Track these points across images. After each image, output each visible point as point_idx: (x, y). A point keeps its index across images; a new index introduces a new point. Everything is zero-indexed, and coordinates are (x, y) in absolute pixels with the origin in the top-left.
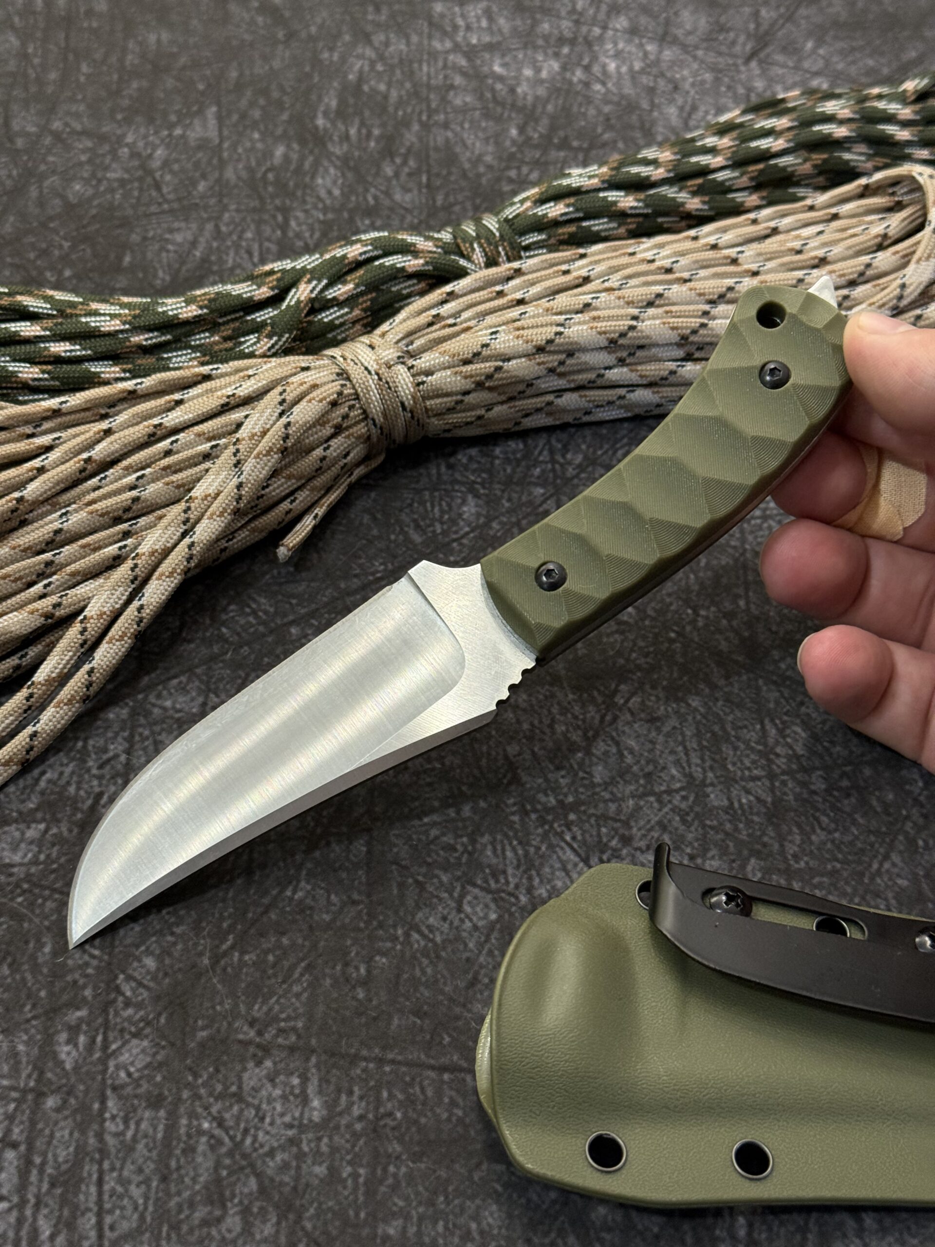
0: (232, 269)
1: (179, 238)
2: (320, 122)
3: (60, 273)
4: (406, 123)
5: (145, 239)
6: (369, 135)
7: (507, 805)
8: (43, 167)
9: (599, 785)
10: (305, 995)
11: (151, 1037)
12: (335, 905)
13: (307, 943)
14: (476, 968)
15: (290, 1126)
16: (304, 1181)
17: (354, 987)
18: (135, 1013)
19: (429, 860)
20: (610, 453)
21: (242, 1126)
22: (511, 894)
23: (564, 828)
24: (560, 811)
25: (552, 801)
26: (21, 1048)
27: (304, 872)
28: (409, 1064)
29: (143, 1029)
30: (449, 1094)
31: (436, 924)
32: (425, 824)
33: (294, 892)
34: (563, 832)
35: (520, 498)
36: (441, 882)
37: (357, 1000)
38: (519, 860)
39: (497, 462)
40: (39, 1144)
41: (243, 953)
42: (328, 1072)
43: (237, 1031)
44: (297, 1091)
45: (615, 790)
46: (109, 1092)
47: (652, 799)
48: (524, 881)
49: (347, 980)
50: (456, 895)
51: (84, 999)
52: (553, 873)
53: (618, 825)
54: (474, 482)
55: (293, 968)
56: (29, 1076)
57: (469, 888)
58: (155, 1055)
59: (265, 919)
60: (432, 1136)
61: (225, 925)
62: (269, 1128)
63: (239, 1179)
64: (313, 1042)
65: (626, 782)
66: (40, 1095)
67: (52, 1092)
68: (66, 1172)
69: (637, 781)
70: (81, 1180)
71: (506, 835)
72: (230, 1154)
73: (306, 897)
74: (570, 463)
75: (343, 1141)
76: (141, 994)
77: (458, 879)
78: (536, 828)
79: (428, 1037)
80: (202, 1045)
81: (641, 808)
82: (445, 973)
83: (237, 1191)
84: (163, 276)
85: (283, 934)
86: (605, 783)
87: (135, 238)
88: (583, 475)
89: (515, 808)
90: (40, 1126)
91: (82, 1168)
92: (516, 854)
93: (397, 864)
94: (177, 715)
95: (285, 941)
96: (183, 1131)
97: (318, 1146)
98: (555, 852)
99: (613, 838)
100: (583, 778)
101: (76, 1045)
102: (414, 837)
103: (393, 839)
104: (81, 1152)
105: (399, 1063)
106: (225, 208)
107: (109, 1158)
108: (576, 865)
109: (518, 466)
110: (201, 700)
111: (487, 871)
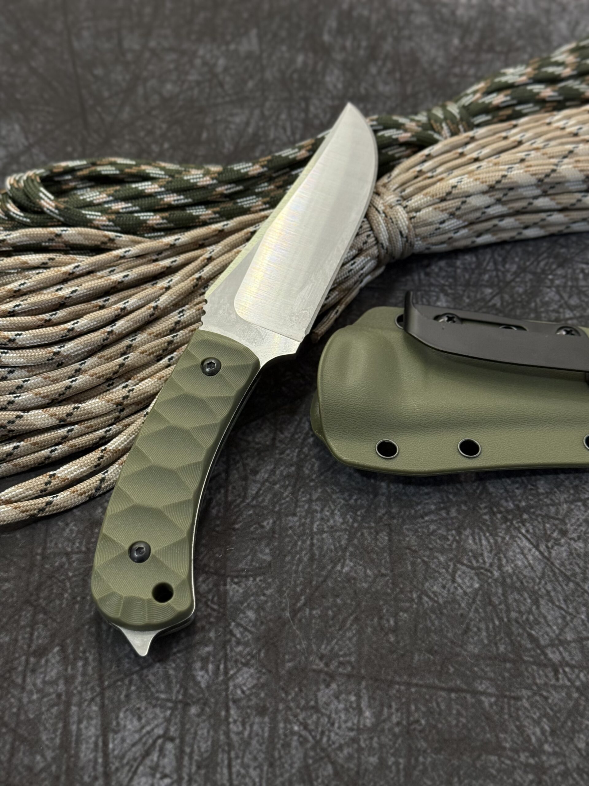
0: (273, 141)
1: (237, 120)
2: (326, 38)
3: (161, 145)
4: (383, 37)
5: (215, 121)
6: (359, 47)
7: (481, 509)
8: (145, 74)
9: (543, 494)
10: (355, 639)
11: (255, 667)
12: (370, 577)
13: (354, 603)
14: (467, 621)
15: (351, 729)
16: (363, 767)
17: (387, 634)
18: (244, 650)
19: (431, 546)
20: (535, 263)
21: (320, 729)
22: (487, 570)
23: (520, 524)
24: (517, 512)
25: (511, 505)
26: (171, 672)
27: (348, 554)
28: (428, 687)
29: (250, 660)
30: (456, 708)
31: (438, 591)
32: (427, 521)
33: (343, 567)
34: (519, 527)
35: (475, 296)
36: (440, 562)
37: (390, 643)
38: (491, 547)
39: (459, 271)
40: (188, 738)
41: (312, 609)
42: (374, 692)
43: (311, 663)
44: (354, 705)
45: (554, 498)
46: (231, 704)
47: (579, 504)
48: (496, 561)
49: (382, 629)
50: (450, 570)
51: (210, 639)
52: (515, 556)
53: (556, 522)
54: (444, 285)
55: (345, 620)
56: (178, 692)
57: (459, 566)
58: (258, 679)
59: (325, 586)
60: (447, 736)
61: (298, 589)
62: (338, 731)
63: (320, 766)
64: (363, 671)
65: (560, 491)
66: (186, 705)
67: (194, 703)
68: (207, 759)
69: (568, 491)
70: (217, 764)
71: (481, 529)
72: (313, 748)
73: (351, 571)
74: (508, 271)
75: (387, 740)
76: (247, 636)
77: (451, 560)
78: (501, 524)
79: (439, 668)
80: (289, 672)
81: (572, 510)
82: (447, 624)
83: (320, 774)
84: (228, 147)
85: (337, 596)
86: (547, 493)
87: (209, 120)
88: (518, 280)
89: (486, 511)
90: (188, 726)
91: (217, 756)
92: (489, 542)
93: (409, 549)
94: (257, 446)
95: (339, 601)
96: (281, 731)
97: (371, 743)
98: (515, 541)
99: (554, 531)
100: (531, 489)
101: (207, 671)
102: (419, 530)
103: (405, 531)
104: (215, 744)
105: (421, 686)
106: (266, 99)
107: (234, 750)
108: (530, 550)
109: (473, 273)
110: (271, 435)
111: (470, 554)
